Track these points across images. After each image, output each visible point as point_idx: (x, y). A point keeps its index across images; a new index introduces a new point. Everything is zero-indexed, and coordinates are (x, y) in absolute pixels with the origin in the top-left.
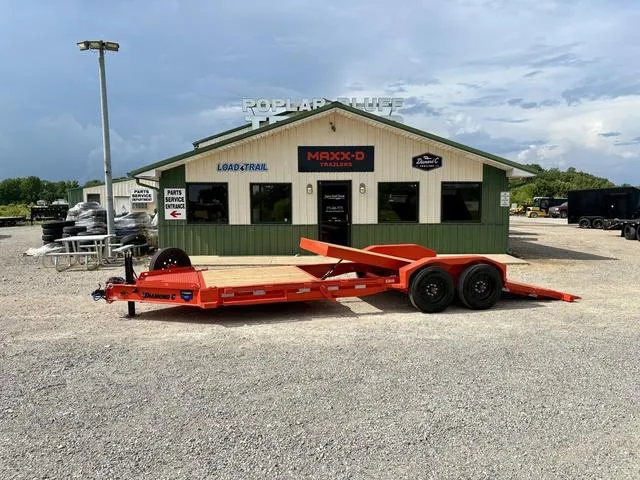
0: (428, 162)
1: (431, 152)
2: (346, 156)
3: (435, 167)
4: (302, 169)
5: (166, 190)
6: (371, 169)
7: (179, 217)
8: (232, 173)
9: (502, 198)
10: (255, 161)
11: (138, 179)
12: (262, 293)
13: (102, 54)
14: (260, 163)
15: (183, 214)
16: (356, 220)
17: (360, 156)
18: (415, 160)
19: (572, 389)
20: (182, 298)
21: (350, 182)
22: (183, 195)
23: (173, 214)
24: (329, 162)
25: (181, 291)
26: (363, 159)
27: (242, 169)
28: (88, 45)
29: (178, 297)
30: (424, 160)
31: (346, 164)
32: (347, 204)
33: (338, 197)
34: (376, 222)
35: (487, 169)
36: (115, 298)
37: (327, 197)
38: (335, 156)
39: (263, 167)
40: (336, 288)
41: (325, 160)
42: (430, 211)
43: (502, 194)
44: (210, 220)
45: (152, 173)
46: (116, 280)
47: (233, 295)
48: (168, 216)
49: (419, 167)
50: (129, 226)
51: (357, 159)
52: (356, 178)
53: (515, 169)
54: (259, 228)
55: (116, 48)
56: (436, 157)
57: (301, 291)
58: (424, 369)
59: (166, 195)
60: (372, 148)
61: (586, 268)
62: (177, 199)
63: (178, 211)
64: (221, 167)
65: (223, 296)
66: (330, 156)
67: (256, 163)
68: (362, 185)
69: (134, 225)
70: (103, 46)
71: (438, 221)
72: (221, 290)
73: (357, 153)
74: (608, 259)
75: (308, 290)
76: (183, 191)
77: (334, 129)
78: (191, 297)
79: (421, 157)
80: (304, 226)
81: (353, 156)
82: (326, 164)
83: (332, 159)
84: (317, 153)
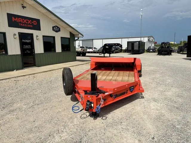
1: (57, 25)
2: (29, 22)
3: (58, 31)
17: (35, 23)
24: (23, 23)
31: (30, 26)
32: (32, 44)
33: (28, 41)
34: (43, 52)
35: (71, 34)
37: (23, 41)
41: (20, 22)
49: (54, 31)
51: (34, 24)
52: (35, 32)
60: (39, 20)
66: (23, 21)
68: (37, 36)
71: (61, 51)
73: (34, 21)
77: (24, 7)
79: (55, 27)
80: (15, 55)
81: (32, 22)
82: (21, 25)
83: (24, 22)
84: (17, 18)
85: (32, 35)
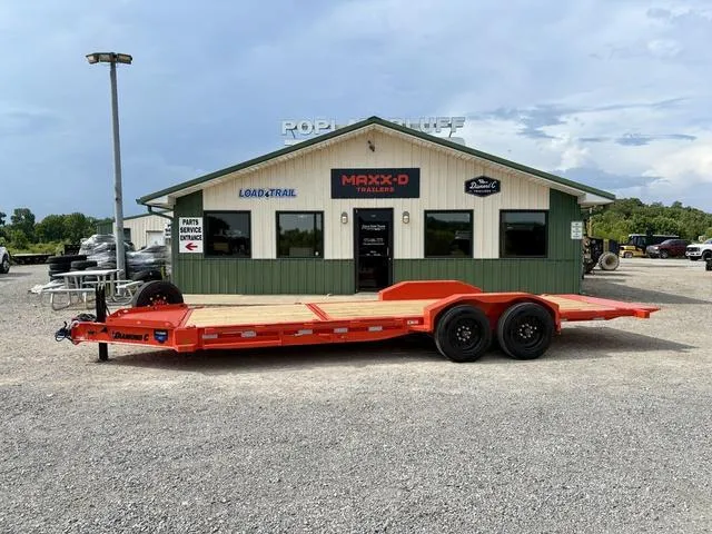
0: (484, 186)
1: (488, 175)
2: (386, 179)
3: (492, 193)
4: (335, 195)
5: (181, 219)
6: (416, 195)
7: (195, 251)
8: (256, 200)
9: (573, 229)
10: (283, 186)
11: (150, 207)
12: (251, 334)
13: (113, 67)
14: (288, 188)
15: (199, 247)
16: (398, 255)
17: (403, 180)
18: (468, 184)
19: (612, 464)
20: (156, 339)
21: (391, 210)
22: (201, 225)
23: (189, 247)
24: (367, 187)
25: (155, 330)
26: (406, 183)
27: (267, 195)
28: (97, 57)
29: (152, 338)
30: (478, 184)
31: (387, 189)
32: (387, 235)
33: (377, 228)
34: (422, 257)
35: (554, 194)
36: (82, 339)
37: (364, 227)
38: (374, 180)
39: (291, 193)
40: (345, 330)
41: (362, 185)
42: (486, 244)
43: (573, 224)
44: (230, 253)
45: (164, 200)
46: (84, 318)
47: (216, 336)
48: (183, 249)
49: (473, 192)
50: (147, 261)
51: (400, 183)
52: (399, 205)
53: (588, 194)
54: (286, 262)
55: (128, 60)
56: (493, 180)
57: (301, 333)
58: (424, 432)
59: (181, 225)
60: (418, 170)
61: (675, 312)
62: (194, 230)
63: (195, 243)
64: (243, 193)
65: (204, 337)
66: (369, 180)
67: (283, 188)
68: (406, 214)
69: (152, 260)
70: (114, 59)
71: (496, 256)
72: (201, 330)
73: (400, 177)
74: (706, 302)
75: (310, 332)
76: (200, 220)
77: (372, 148)
78: (166, 337)
79: (476, 180)
80: (338, 260)
81: (395, 179)
82: (364, 190)
83: (370, 183)
84: (353, 177)
85: (390, 211)
